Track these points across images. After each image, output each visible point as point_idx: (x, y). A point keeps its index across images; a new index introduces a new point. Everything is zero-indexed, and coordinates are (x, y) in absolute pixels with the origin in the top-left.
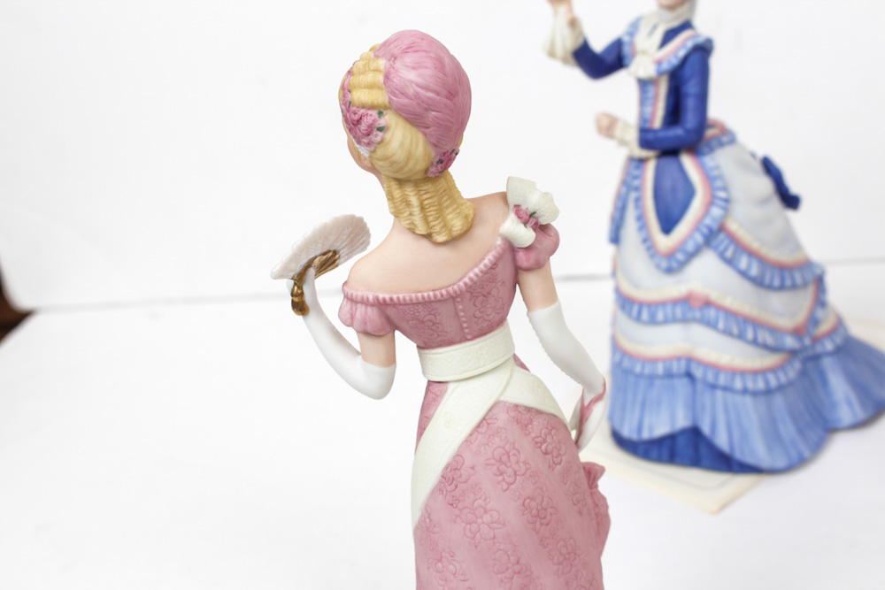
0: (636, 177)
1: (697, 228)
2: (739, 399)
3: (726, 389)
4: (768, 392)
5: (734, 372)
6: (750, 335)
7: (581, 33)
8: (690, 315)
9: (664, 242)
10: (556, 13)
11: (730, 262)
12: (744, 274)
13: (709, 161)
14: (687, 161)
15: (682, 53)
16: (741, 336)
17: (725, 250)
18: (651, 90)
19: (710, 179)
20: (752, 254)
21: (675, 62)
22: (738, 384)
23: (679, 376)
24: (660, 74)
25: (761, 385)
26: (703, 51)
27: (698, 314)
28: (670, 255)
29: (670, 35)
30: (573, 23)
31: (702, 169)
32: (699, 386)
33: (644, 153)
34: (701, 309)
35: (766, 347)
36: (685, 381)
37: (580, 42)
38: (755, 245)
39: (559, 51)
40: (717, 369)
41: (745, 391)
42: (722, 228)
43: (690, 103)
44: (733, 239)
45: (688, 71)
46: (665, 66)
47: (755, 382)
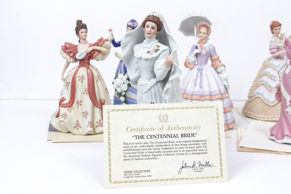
0: (121, 65)
5: (135, 100)
7: (113, 37)
10: (109, 33)
30: (112, 35)
37: (113, 39)
39: (109, 39)
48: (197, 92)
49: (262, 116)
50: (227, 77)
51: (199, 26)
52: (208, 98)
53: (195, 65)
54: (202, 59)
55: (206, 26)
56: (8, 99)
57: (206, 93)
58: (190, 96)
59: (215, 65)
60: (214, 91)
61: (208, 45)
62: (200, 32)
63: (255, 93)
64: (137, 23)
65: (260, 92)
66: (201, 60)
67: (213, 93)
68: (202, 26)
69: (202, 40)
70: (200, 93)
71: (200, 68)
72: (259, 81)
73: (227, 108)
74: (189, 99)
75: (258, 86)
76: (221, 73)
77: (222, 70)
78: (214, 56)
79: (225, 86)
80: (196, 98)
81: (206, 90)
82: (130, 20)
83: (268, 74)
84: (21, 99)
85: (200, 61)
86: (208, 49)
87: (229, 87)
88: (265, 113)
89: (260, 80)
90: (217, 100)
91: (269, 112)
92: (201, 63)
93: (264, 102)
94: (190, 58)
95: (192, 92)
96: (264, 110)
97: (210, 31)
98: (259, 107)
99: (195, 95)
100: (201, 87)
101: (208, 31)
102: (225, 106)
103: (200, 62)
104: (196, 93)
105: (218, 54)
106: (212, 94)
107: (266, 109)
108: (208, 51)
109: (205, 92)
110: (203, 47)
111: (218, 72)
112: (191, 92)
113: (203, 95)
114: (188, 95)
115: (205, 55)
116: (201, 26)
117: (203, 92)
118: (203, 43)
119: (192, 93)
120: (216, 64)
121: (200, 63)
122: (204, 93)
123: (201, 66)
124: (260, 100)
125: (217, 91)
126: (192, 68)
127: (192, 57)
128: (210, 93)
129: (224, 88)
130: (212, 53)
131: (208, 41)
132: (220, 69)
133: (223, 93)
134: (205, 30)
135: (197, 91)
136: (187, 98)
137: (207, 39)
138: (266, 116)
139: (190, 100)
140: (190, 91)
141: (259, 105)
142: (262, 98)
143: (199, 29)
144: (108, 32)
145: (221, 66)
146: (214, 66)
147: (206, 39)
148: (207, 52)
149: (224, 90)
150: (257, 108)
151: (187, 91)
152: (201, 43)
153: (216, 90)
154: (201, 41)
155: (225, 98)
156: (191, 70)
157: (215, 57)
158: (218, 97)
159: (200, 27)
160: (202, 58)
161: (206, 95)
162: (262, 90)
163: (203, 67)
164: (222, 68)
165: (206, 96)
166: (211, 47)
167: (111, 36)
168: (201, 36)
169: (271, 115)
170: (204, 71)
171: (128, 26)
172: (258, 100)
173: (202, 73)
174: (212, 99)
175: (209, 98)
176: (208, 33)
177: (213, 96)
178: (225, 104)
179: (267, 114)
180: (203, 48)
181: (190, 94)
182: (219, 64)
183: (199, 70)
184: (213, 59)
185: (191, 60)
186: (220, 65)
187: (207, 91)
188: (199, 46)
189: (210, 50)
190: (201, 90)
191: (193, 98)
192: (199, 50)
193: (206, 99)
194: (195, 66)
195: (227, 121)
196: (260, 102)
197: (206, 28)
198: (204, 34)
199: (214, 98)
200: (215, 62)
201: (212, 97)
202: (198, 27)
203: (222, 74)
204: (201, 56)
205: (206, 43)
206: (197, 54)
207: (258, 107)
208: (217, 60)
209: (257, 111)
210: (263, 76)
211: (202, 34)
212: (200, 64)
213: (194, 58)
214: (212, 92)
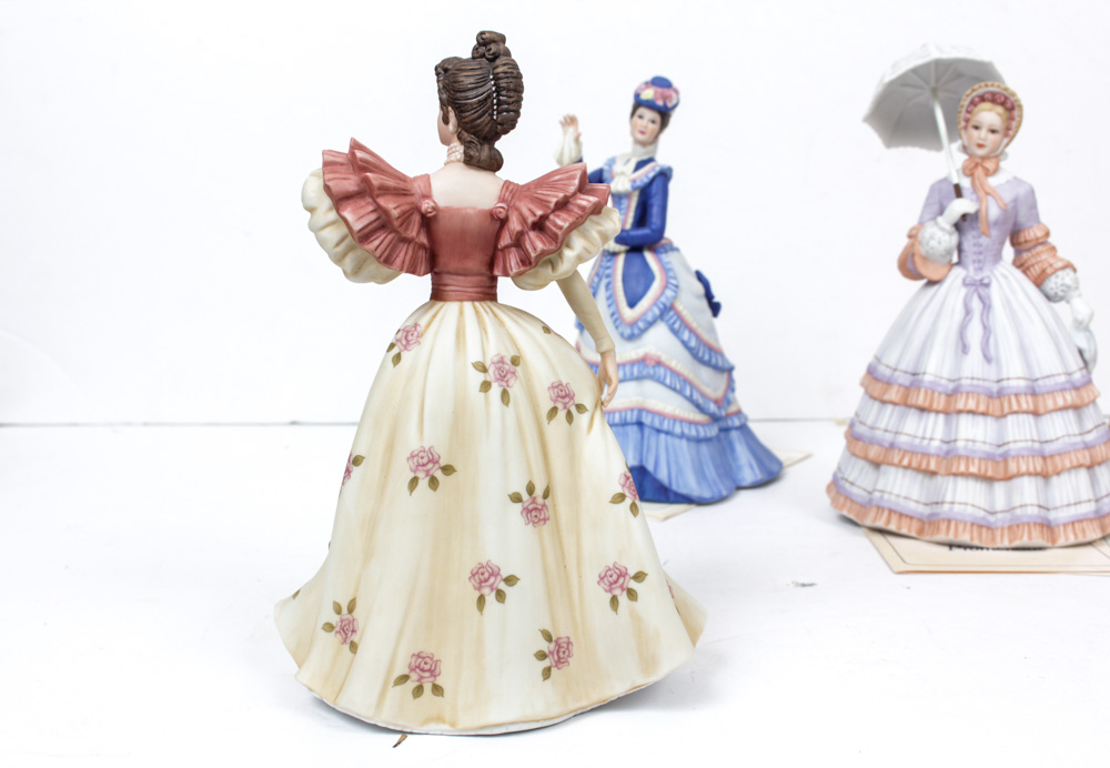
1: (655, 303)
2: (677, 441)
3: (667, 433)
4: (698, 441)
5: (675, 419)
6: (688, 392)
7: (580, 151)
8: (645, 373)
9: (629, 314)
10: (565, 133)
11: (675, 332)
12: (685, 344)
13: (666, 258)
14: (649, 256)
15: (651, 175)
16: (680, 392)
17: (674, 323)
18: (625, 202)
19: (666, 270)
20: (692, 331)
21: (646, 180)
22: (678, 430)
23: (632, 424)
24: (634, 189)
25: (693, 433)
26: (664, 175)
27: (651, 372)
29: (640, 165)
31: (660, 261)
32: (647, 431)
33: (618, 248)
34: (654, 367)
35: (698, 406)
36: (635, 428)
37: (579, 158)
38: (694, 325)
40: (662, 416)
41: (682, 436)
42: (672, 307)
43: (655, 210)
44: (679, 316)
45: (654, 188)
46: (638, 183)
47: (690, 429)
48: (973, 378)
50: (1091, 317)
51: (969, 99)
52: (1024, 406)
53: (952, 265)
54: (984, 240)
55: (1003, 99)
56: (75, 425)
57: (1013, 383)
58: (943, 398)
59: (1033, 265)
60: (1048, 377)
61: (1008, 181)
62: (972, 123)
64: (676, 91)
66: (980, 245)
67: (1041, 383)
68: (982, 99)
69: (984, 158)
70: (986, 384)
71: (978, 277)
73: (1098, 448)
74: (938, 412)
76: (1061, 299)
77: (1069, 287)
78: (1031, 227)
79: (1081, 352)
80: (971, 405)
81: (1013, 372)
82: (649, 77)
84: (128, 424)
85: (976, 249)
86: (1007, 197)
87: (1095, 360)
90: (1059, 413)
92: (981, 257)
94: (932, 237)
95: (950, 380)
97: (1017, 119)
99: (968, 393)
100: (988, 359)
101: (1011, 118)
102: (1090, 438)
103: (975, 253)
104: (972, 385)
105: (1043, 219)
106: (1037, 390)
108: (1009, 207)
109: (1008, 379)
110: (989, 191)
111: (1051, 293)
112: (944, 382)
113: (1000, 394)
114: (933, 392)
115: (996, 223)
116: (977, 99)
117: (999, 381)
118: (988, 173)
119: (951, 386)
120: (1037, 263)
121: (975, 257)
122: (1005, 383)
123: (981, 269)
125: (1059, 375)
126: (935, 277)
127: (942, 229)
128: (1029, 383)
129: (1081, 364)
130: (1023, 218)
131: (1003, 164)
132: (1059, 281)
133: (1078, 384)
134: (999, 115)
135: (975, 376)
136: (927, 405)
137: (1001, 157)
139: (941, 417)
140: (941, 378)
143: (968, 112)
144: (559, 128)
145: (1064, 268)
146: (1028, 268)
147: (997, 157)
148: (1005, 211)
149: (1081, 369)
151: (927, 378)
152: (979, 172)
153: (1054, 372)
154: (977, 165)
155: (1087, 405)
156: (936, 287)
157: (1033, 233)
158: (1065, 399)
159: (973, 103)
160: (983, 233)
161: (1014, 391)
163: (986, 273)
164: (1065, 277)
165: (1016, 395)
166: (1022, 191)
167: (573, 145)
168: (981, 142)
170: (995, 293)
171: (639, 103)
173: (989, 298)
174: (1041, 410)
175: (1027, 403)
176: (1008, 129)
177: (1043, 395)
178: (1089, 432)
180: (987, 194)
181: (940, 389)
182: (1052, 261)
183: (973, 289)
184: (1026, 242)
185: (939, 243)
186: (1060, 264)
187: (1021, 374)
188: (965, 183)
189: (1015, 200)
190: (991, 373)
191: (960, 405)
192: (972, 200)
193: (1015, 408)
194: (950, 270)
195: (1097, 501)
197: (1000, 109)
198: (993, 131)
199: (1050, 404)
200: (1034, 252)
201: (1040, 399)
202: (966, 103)
203: (1068, 302)
204: (982, 225)
205: (996, 170)
206: (964, 217)
208: (1042, 243)
211: (983, 133)
212: (974, 262)
213: (950, 234)
214: (1037, 380)
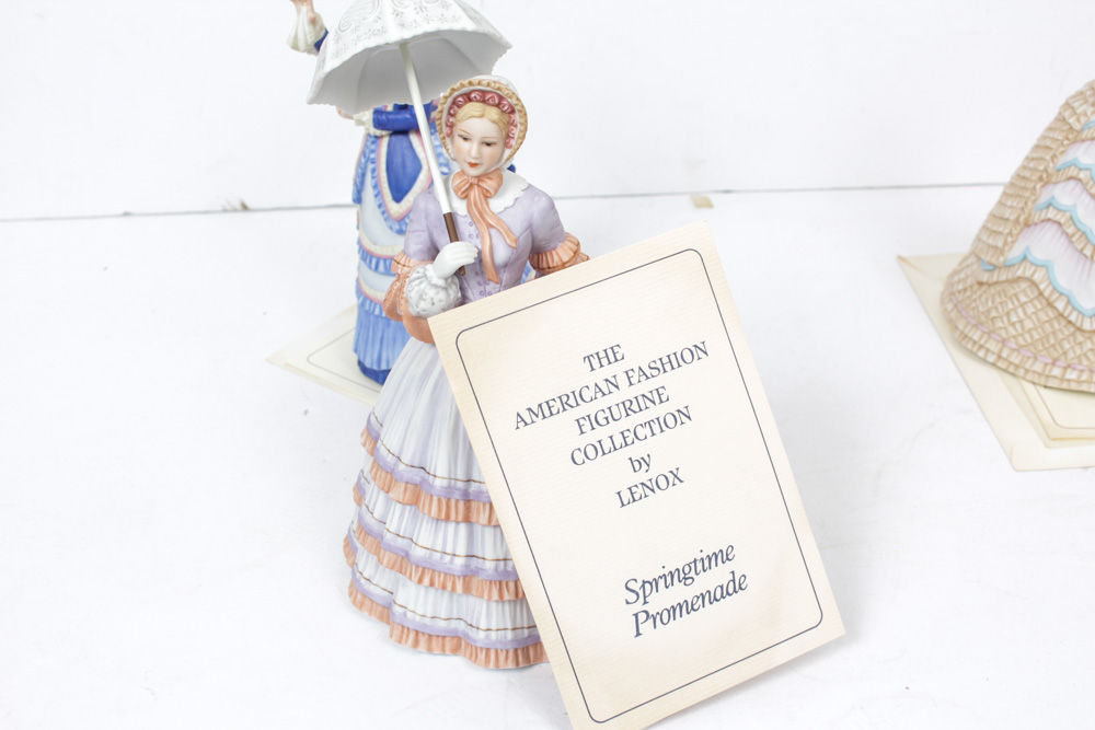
0: (373, 151)
14: (415, 140)
28: (401, 220)
30: (314, 21)
33: (378, 132)
39: (302, 44)
49: (1038, 367)
51: (449, 100)
55: (496, 100)
61: (517, 201)
62: (458, 132)
63: (1015, 253)
65: (1038, 254)
68: (469, 99)
69: (480, 176)
72: (1035, 201)
75: (1027, 225)
78: (555, 249)
83: (1082, 176)
86: (517, 226)
88: (1055, 354)
89: (1043, 200)
91: (1071, 354)
93: (1050, 305)
96: (1047, 337)
98: (1028, 324)
101: (512, 124)
107: (1060, 336)
108: (521, 239)
110: (492, 222)
116: (461, 100)
118: (488, 195)
124: (1032, 294)
130: (542, 241)
134: (494, 121)
138: (1057, 372)
141: (1025, 313)
142: (1042, 287)
143: (451, 115)
147: (498, 169)
148: (515, 247)
150: (1018, 326)
152: (476, 195)
154: (472, 186)
157: (556, 257)
159: (457, 104)
162: (1044, 246)
168: (474, 161)
169: (1081, 368)
172: (1024, 291)
176: (509, 137)
179: (1062, 363)
180: (489, 225)
184: (549, 268)
192: (471, 236)
196: (1031, 301)
197: (495, 113)
198: (489, 144)
204: (488, 271)
205: (500, 186)
206: (462, 268)
207: (1021, 322)
209: (1014, 337)
210: (1056, 183)
